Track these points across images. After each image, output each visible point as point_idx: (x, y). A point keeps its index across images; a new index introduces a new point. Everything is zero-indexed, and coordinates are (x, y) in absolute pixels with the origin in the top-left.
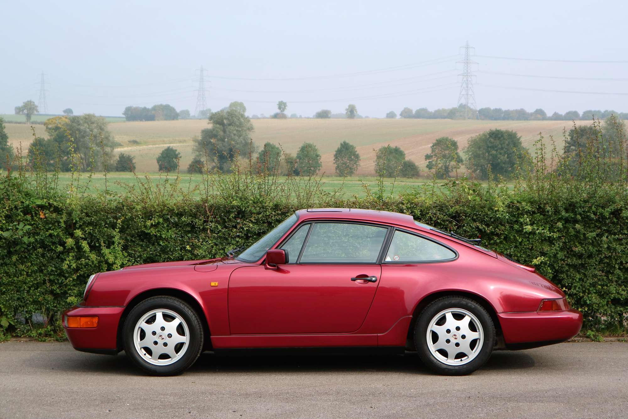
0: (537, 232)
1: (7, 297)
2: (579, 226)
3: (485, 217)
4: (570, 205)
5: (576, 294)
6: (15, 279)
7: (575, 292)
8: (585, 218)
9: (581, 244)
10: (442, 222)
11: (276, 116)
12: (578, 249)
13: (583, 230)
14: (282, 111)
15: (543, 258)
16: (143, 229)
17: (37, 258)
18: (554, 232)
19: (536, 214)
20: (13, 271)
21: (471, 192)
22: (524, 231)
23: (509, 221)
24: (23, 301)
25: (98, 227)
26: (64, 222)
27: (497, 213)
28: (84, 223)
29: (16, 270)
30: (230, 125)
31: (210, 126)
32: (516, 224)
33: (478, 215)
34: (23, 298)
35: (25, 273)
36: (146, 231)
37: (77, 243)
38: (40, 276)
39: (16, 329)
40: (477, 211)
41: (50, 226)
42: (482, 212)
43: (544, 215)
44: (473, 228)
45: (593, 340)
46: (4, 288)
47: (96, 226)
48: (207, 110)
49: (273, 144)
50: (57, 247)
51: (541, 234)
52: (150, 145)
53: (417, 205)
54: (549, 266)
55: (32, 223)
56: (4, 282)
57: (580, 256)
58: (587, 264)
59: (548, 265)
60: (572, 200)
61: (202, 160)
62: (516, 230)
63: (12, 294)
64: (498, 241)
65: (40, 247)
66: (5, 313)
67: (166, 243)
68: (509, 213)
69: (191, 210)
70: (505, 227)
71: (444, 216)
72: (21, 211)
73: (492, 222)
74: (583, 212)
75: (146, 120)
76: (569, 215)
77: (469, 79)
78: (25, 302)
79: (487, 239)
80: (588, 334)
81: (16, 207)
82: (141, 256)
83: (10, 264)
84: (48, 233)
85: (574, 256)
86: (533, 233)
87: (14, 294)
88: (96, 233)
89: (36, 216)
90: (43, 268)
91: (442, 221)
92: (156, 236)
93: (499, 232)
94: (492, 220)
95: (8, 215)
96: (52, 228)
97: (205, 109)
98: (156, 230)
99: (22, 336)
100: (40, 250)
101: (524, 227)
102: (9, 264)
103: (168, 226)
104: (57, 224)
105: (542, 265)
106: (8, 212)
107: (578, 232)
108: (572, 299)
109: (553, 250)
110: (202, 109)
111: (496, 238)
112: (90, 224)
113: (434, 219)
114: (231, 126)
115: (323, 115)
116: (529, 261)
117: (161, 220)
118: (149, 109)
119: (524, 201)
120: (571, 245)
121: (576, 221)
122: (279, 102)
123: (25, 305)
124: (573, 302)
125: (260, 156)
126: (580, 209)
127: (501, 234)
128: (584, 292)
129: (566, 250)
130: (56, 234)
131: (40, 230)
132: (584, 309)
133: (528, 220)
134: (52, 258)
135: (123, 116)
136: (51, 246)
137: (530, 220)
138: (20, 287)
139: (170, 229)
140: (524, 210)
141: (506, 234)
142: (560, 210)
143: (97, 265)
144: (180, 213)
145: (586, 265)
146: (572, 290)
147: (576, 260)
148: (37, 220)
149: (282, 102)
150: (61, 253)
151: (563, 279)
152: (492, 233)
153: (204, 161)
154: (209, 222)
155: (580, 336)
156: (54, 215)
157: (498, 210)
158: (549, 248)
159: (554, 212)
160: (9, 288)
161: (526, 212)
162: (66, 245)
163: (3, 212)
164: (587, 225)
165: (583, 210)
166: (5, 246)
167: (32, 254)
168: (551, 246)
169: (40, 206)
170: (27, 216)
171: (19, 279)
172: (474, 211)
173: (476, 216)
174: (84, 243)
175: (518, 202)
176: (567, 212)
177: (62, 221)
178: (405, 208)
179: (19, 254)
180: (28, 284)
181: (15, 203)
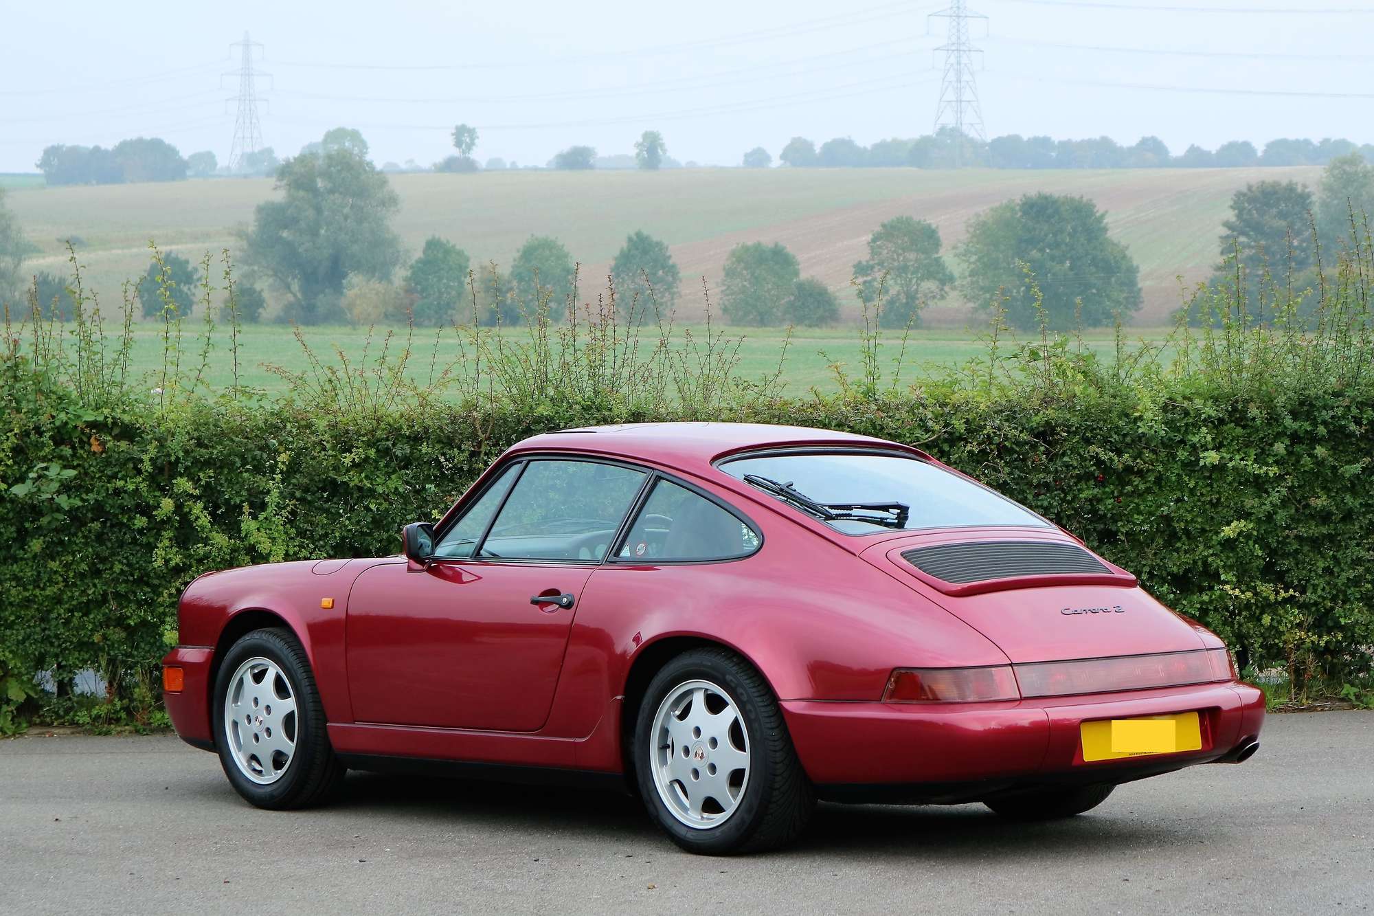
0: (1230, 465)
1: (19, 633)
2: (1323, 450)
3: (1113, 433)
4: (1302, 404)
5: (1316, 604)
6: (37, 592)
7: (1314, 597)
8: (1334, 431)
9: (1326, 490)
10: (1014, 446)
11: (449, 166)
12: (1320, 502)
13: (1331, 459)
14: (464, 152)
15: (1243, 523)
16: (332, 474)
17: (86, 544)
18: (1267, 464)
19: (1226, 424)
20: (32, 575)
21: (1080, 377)
22: (1202, 463)
23: (1167, 441)
24: (56, 644)
25: (226, 471)
26: (151, 459)
27: (1139, 424)
28: (196, 462)
29: (39, 573)
31: (280, 196)
32: (1183, 449)
33: (1095, 429)
34: (57, 636)
35: (60, 579)
36: (339, 480)
37: (179, 507)
38: (95, 586)
39: (42, 707)
40: (1093, 421)
41: (116, 469)
42: (1105, 421)
43: (1244, 427)
44: (1086, 460)
45: (1354, 707)
46: (12, 613)
47: (221, 467)
48: (261, 153)
50: (131, 519)
51: (1237, 469)
53: (957, 408)
54: (1255, 542)
55: (75, 463)
56: (12, 599)
57: (1324, 517)
58: (1339, 535)
59: (1254, 539)
60: (1307, 392)
62: (1182, 462)
63: (29, 627)
64: (1142, 487)
65: (93, 520)
66: (16, 671)
67: (385, 505)
68: (1166, 424)
69: (440, 428)
70: (1156, 454)
71: (1021, 432)
72: (49, 437)
73: (1129, 445)
74: (1333, 417)
75: (98, 183)
76: (1300, 427)
78: (60, 646)
79: (1116, 483)
80: (1344, 692)
81: (38, 431)
82: (326, 535)
83: (25, 559)
84: (110, 487)
85: (1312, 517)
86: (1220, 468)
87: (35, 627)
88: (221, 485)
89: (82, 448)
90: (101, 566)
91: (1014, 443)
92: (360, 489)
93: (1144, 467)
94: (1128, 439)
95: (17, 445)
96: (119, 476)
97: (257, 149)
98: (363, 475)
99: (55, 724)
100: (96, 526)
101: (1201, 456)
103: (387, 466)
104: (131, 465)
105: (1241, 539)
106: (17, 439)
107: (1320, 463)
108: (1309, 615)
109: (1265, 504)
111: (1136, 481)
112: (209, 463)
113: (997, 440)
115: (576, 160)
116: (1211, 531)
117: (372, 452)
118: (106, 152)
119: (1200, 395)
120: (1305, 492)
121: (1314, 440)
122: (457, 128)
123: (61, 651)
124: (1311, 620)
126: (1324, 412)
127: (1148, 471)
128: (1334, 599)
129: (1293, 504)
130: (131, 487)
131: (93, 478)
132: (1335, 637)
133: (1209, 438)
134: (121, 544)
136: (120, 516)
137: (1213, 439)
138: (49, 612)
139: (394, 472)
140: (1200, 415)
141: (1159, 472)
142: (1280, 415)
143: (228, 557)
144: (413, 435)
145: (1339, 538)
146: (1308, 594)
147: (1316, 526)
148: (85, 456)
149: (463, 126)
150: (141, 531)
152: (1128, 469)
154: (482, 456)
155: (1327, 698)
156: (123, 445)
157: (1140, 418)
158: (1256, 502)
159: (1267, 419)
160: (23, 612)
161: (1205, 420)
162: (154, 513)
163: (7, 440)
164: (1341, 448)
165: (1331, 413)
166: (13, 518)
167: (75, 535)
168: (1260, 497)
169: (93, 425)
170: (62, 447)
171: (47, 592)
172: (1086, 420)
173: (1091, 431)
174: (197, 509)
175: (1185, 398)
176: (1295, 419)
177: (145, 457)
178: (930, 415)
179: (45, 536)
180: (66, 603)
181: (35, 419)
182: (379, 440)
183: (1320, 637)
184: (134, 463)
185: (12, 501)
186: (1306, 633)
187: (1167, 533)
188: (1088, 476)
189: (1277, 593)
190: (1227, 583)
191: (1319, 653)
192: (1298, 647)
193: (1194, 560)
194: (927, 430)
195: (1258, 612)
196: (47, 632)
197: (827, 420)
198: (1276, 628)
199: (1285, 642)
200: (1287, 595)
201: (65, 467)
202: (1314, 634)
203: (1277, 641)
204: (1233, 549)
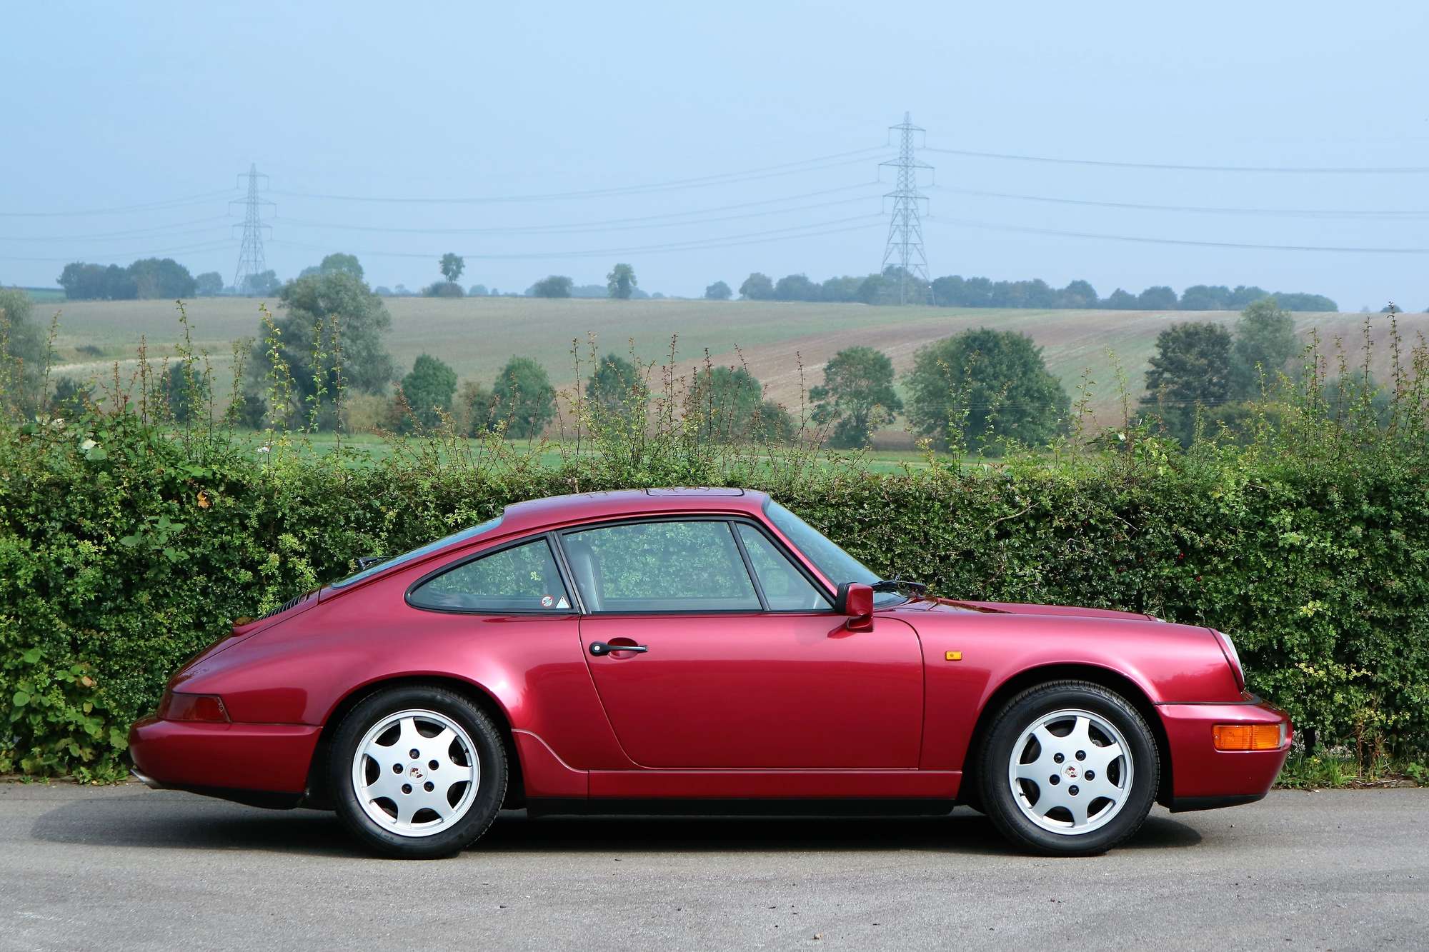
0: (1310, 546)
1: (123, 683)
2: (1397, 534)
3: (1194, 513)
4: (1379, 489)
5: (1385, 684)
6: (142, 643)
7: (1384, 677)
8: (1409, 517)
9: (1399, 573)
10: (1099, 524)
11: (436, 291)
12: (1393, 585)
13: (1404, 543)
14: (451, 279)
15: (1318, 604)
17: (192, 597)
18: (1343, 547)
19: (1304, 508)
20: (137, 626)
21: (1163, 457)
23: (1246, 522)
24: (159, 694)
25: (330, 529)
26: (259, 516)
27: (1220, 504)
28: (301, 517)
29: (144, 624)
30: (331, 311)
31: (283, 314)
32: (1262, 530)
33: (1178, 509)
35: (164, 630)
37: (283, 563)
38: (198, 638)
40: (1175, 501)
41: (222, 525)
42: (1186, 501)
43: (1321, 511)
44: (1167, 538)
45: (1419, 785)
46: (116, 663)
47: (326, 525)
48: (264, 275)
49: (438, 359)
50: (235, 573)
51: (1314, 551)
52: (128, 358)
53: (1043, 486)
54: (1329, 622)
55: (182, 517)
56: (117, 649)
57: (1398, 601)
58: (1410, 617)
59: (1328, 619)
60: (1384, 478)
61: (261, 396)
62: (1261, 542)
63: (133, 676)
64: (1221, 566)
65: (198, 574)
66: (119, 719)
68: (1246, 505)
70: (1236, 535)
71: (1105, 510)
72: (160, 492)
73: (1209, 526)
74: (1408, 503)
75: (114, 299)
76: (1377, 511)
77: (911, 206)
79: (1196, 562)
80: (1410, 770)
81: (148, 485)
83: (131, 610)
84: (217, 542)
85: (1385, 599)
86: (1298, 549)
87: (138, 677)
88: (325, 542)
89: (189, 503)
90: (205, 619)
91: (1098, 520)
93: (1223, 547)
94: (1209, 520)
95: (127, 498)
96: (226, 531)
97: (260, 271)
100: (202, 579)
101: (1280, 536)
102: (126, 610)
104: (237, 521)
105: (1317, 619)
106: (126, 493)
107: (1394, 548)
108: (1378, 695)
109: (1341, 586)
110: (252, 272)
111: (1216, 560)
112: (314, 521)
113: (1083, 517)
114: (335, 314)
115: (554, 288)
116: (1286, 610)
117: (473, 514)
118: (122, 270)
119: (1277, 479)
120: (1378, 575)
121: (1390, 524)
122: (445, 256)
124: (1380, 700)
125: (405, 388)
126: (1399, 498)
127: (1227, 551)
128: (1403, 679)
129: (1367, 586)
130: (238, 543)
131: (199, 533)
132: (1403, 716)
133: (1289, 519)
134: (225, 598)
135: (59, 286)
136: (225, 571)
137: (1291, 521)
138: (152, 663)
140: (1279, 498)
141: (1238, 552)
142: (1357, 500)
145: (1409, 621)
146: (1379, 674)
147: (1388, 608)
148: (192, 511)
149: (451, 255)
150: (247, 586)
151: (1358, 651)
152: (1209, 550)
153: (265, 400)
155: (1391, 776)
156: (230, 501)
157: (1221, 499)
158: (1332, 583)
159: (1344, 503)
160: (127, 662)
161: (1284, 502)
162: (259, 568)
163: (117, 493)
164: (1413, 533)
165: (1406, 499)
166: (120, 569)
167: (180, 588)
168: (1335, 579)
169: (203, 481)
170: (170, 502)
171: (151, 643)
172: (1168, 500)
173: (1174, 511)
174: (302, 565)
175: (1264, 481)
176: (1371, 504)
177: (252, 513)
178: (1017, 491)
179: (151, 588)
180: (170, 654)
181: (144, 473)
182: (480, 502)
183: (1388, 716)
184: (240, 520)
185: (118, 553)
186: (1375, 712)
187: (1243, 611)
188: (1168, 555)
189: (1349, 672)
190: (1300, 661)
191: (1387, 731)
192: (1367, 725)
193: (1269, 639)
194: (1014, 505)
195: (1329, 690)
196: (150, 682)
197: (917, 494)
198: (1346, 707)
199: (1354, 721)
200: (1359, 675)
201: (173, 521)
202: (1383, 713)
203: (1346, 719)
204: (1307, 629)
